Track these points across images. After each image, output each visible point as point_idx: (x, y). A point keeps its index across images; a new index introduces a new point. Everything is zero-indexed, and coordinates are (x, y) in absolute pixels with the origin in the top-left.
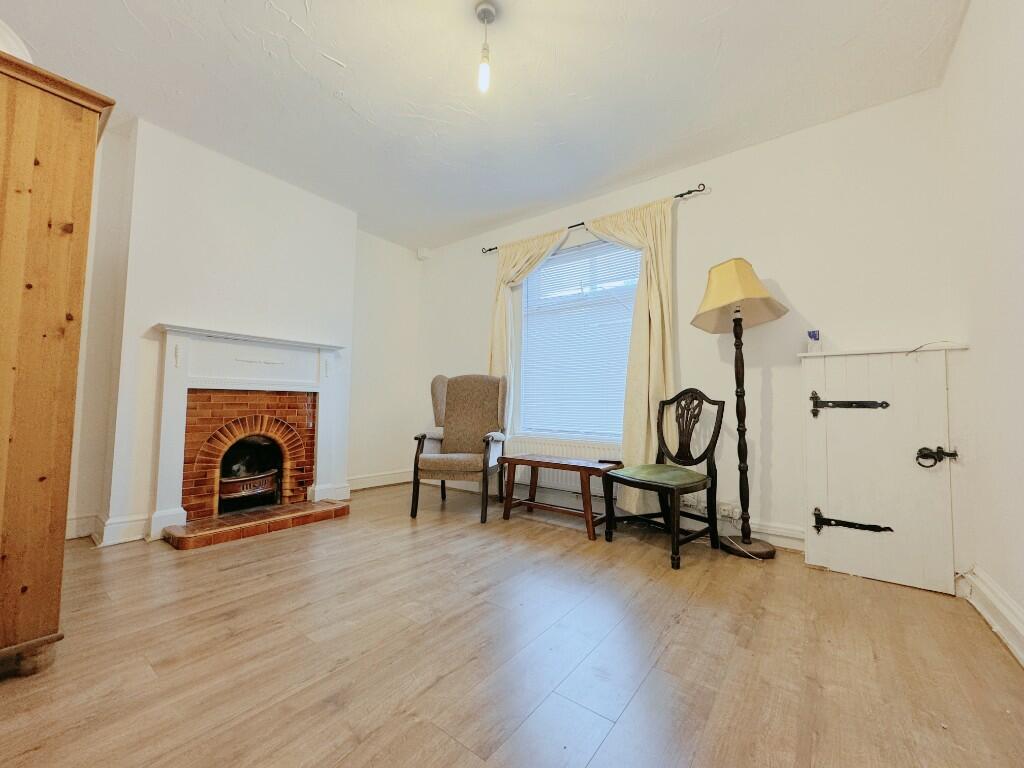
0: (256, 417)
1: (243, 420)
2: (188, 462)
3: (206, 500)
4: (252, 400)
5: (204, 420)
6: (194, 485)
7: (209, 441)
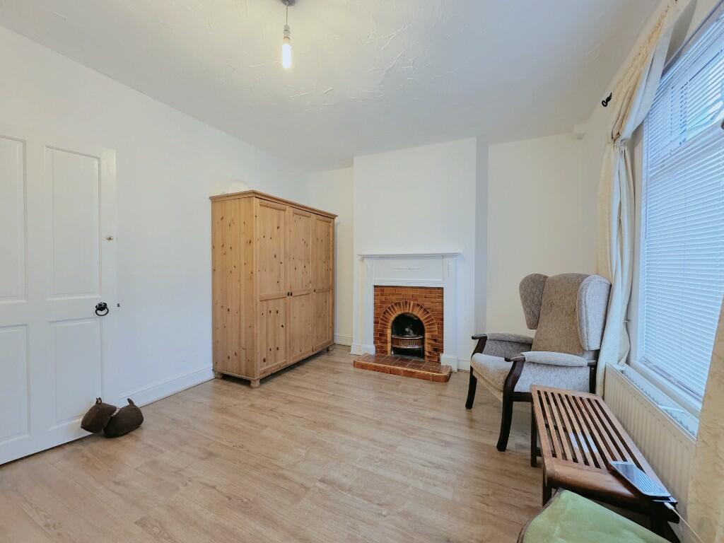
0: (406, 302)
1: (399, 303)
2: (376, 323)
3: (384, 345)
4: (404, 292)
5: (382, 302)
6: (379, 336)
7: (384, 313)
